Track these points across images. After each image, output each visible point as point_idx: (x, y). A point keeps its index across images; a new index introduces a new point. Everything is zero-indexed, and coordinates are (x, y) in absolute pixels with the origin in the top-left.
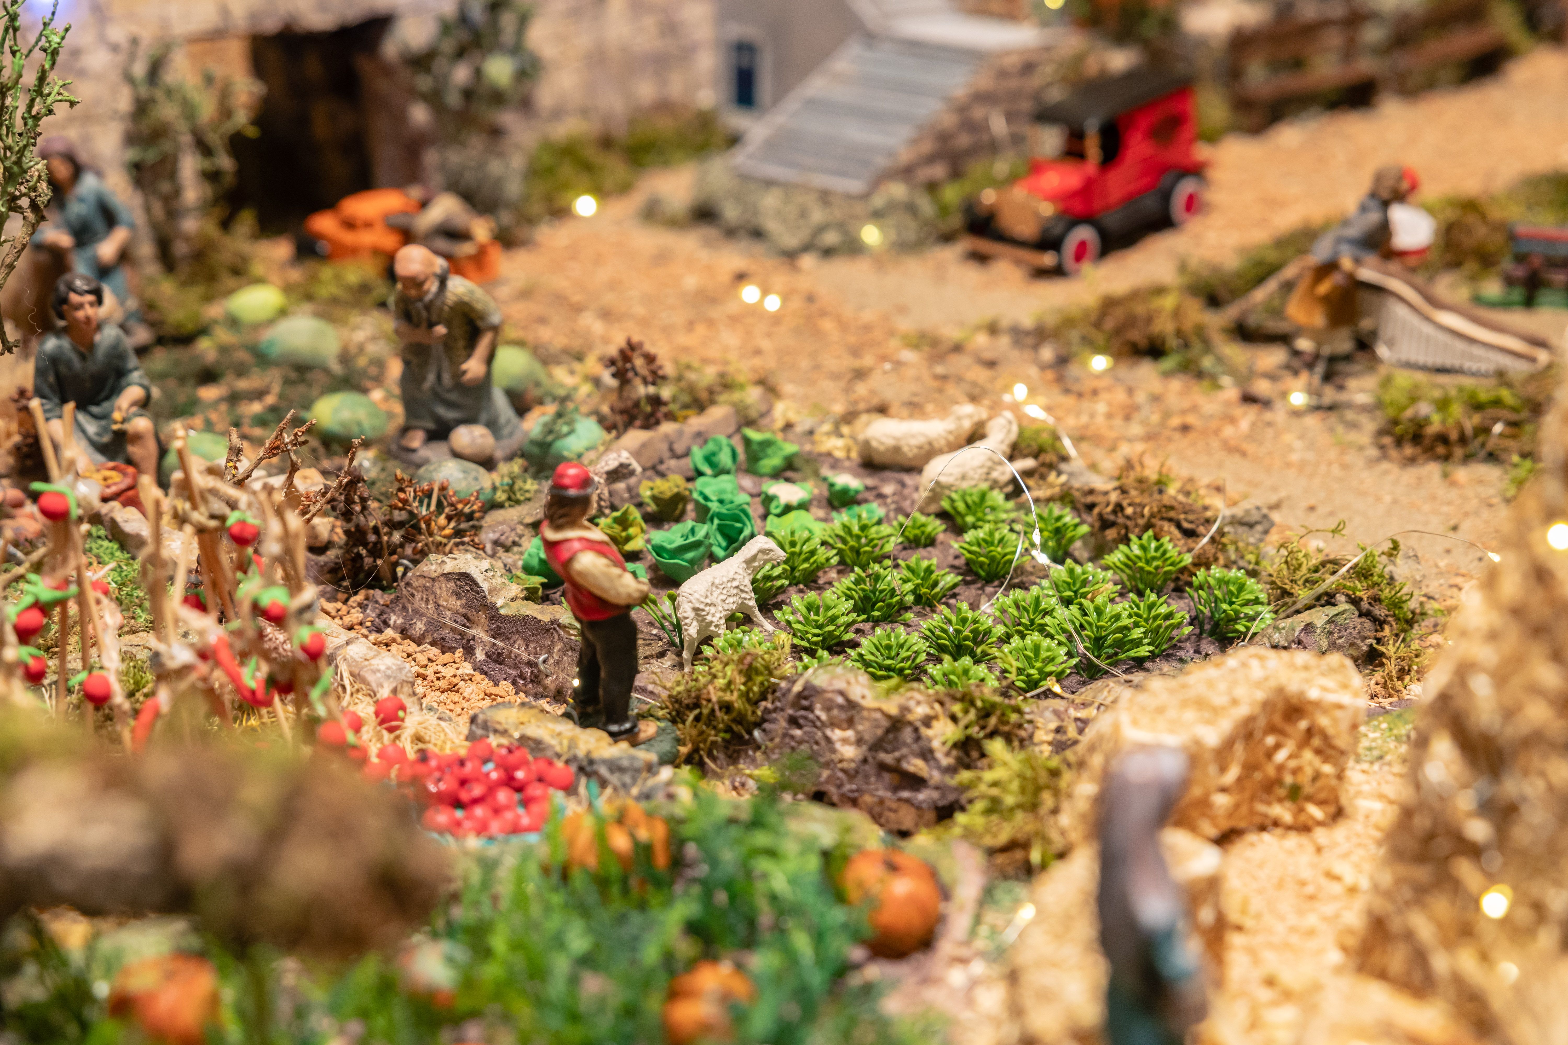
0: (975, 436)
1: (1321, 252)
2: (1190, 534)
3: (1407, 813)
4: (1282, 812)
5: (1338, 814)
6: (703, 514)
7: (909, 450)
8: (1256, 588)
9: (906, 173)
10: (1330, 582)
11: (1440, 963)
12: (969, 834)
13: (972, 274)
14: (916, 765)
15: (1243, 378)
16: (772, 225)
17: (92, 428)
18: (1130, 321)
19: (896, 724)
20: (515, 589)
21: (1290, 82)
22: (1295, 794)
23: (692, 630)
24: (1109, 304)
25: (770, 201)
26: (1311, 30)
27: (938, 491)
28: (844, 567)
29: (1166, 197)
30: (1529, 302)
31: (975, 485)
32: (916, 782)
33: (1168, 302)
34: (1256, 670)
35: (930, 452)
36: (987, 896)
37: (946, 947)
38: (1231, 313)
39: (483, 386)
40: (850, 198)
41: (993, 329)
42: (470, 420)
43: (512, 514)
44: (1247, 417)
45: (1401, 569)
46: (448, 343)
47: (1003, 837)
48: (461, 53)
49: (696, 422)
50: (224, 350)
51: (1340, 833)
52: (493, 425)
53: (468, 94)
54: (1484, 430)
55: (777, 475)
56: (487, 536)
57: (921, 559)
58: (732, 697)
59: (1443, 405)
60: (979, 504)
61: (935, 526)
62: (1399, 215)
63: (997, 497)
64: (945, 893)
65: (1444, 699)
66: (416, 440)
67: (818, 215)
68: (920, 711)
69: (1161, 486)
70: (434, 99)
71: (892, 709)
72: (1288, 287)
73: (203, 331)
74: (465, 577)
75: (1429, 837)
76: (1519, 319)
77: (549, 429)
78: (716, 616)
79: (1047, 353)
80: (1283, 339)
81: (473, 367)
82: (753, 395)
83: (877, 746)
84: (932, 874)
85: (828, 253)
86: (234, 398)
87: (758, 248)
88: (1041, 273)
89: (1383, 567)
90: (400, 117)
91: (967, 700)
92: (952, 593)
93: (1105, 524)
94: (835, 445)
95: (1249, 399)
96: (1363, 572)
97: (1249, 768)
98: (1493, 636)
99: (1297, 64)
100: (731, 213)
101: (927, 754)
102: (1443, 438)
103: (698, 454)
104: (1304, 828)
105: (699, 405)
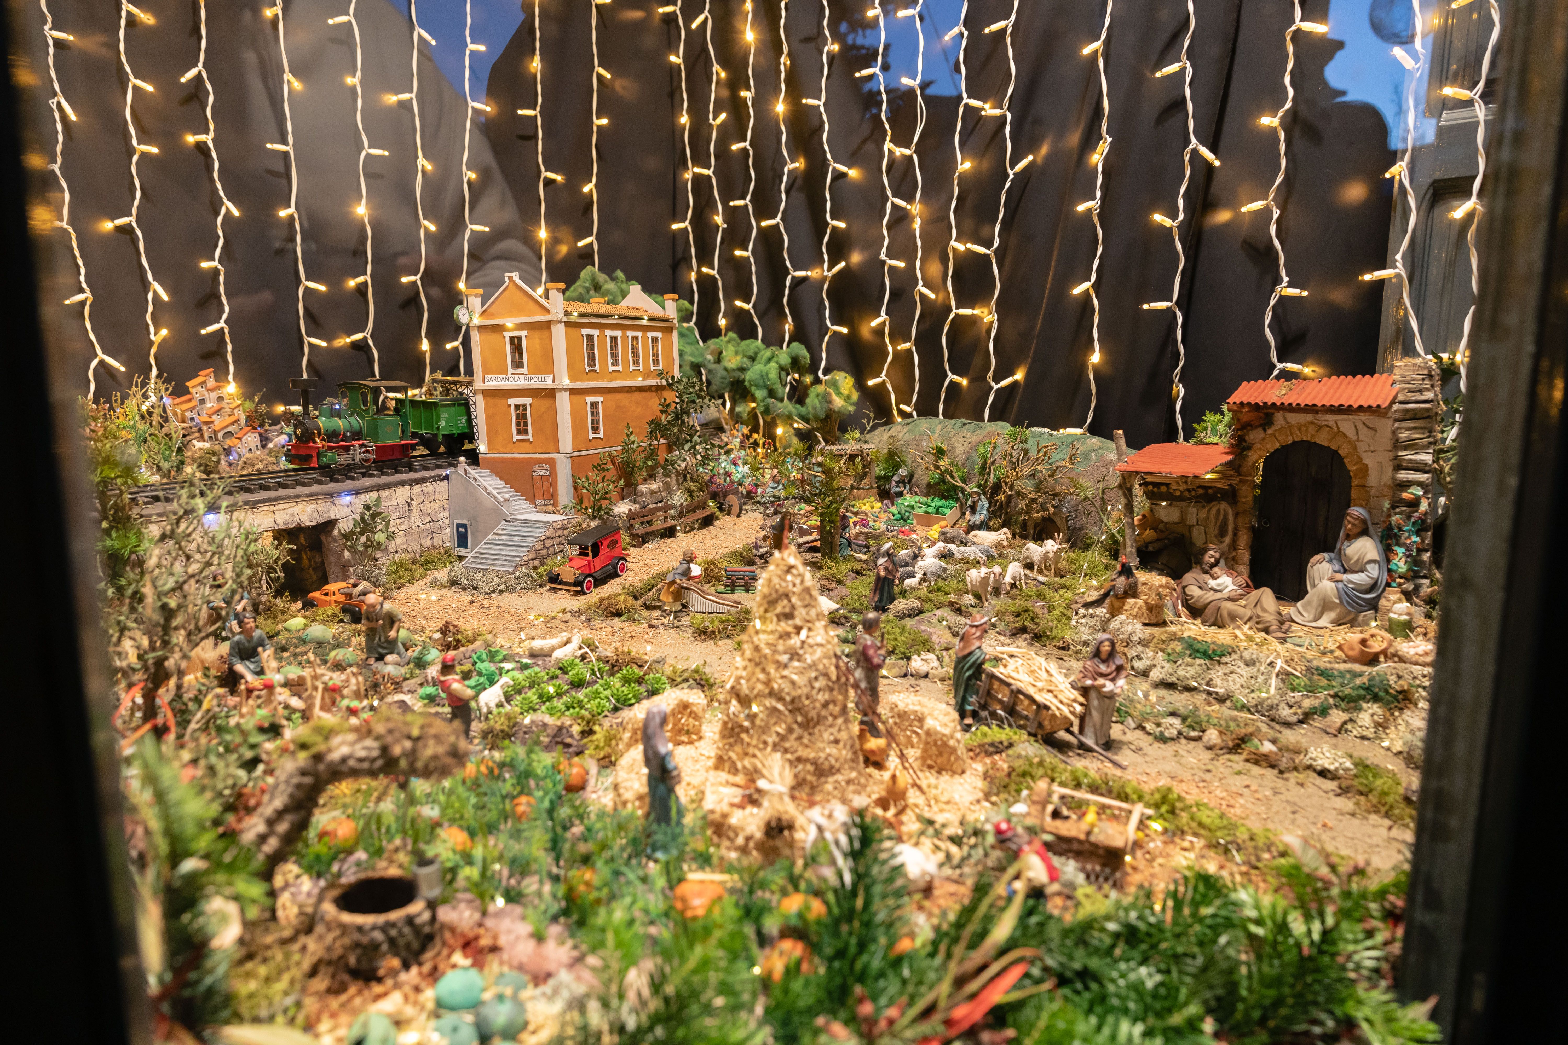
0: (568, 642)
1: (670, 578)
2: (641, 666)
3: (725, 723)
4: (684, 738)
5: (700, 738)
6: (480, 674)
7: (546, 650)
8: (664, 679)
9: (526, 563)
10: (686, 675)
11: (739, 765)
12: (591, 756)
13: (552, 595)
14: (568, 740)
15: (648, 620)
16: (480, 584)
17: (252, 666)
18: (610, 605)
19: (560, 728)
20: (420, 704)
21: (649, 529)
22: (688, 732)
23: (485, 710)
24: (602, 600)
25: (478, 576)
26: (653, 512)
27: (558, 660)
28: (531, 687)
29: (615, 567)
30: (733, 591)
31: (569, 658)
32: (568, 746)
33: (622, 598)
34: (673, 695)
35: (553, 649)
36: (599, 773)
37: (589, 788)
38: (640, 602)
39: (395, 641)
40: (508, 573)
41: (564, 612)
42: (391, 653)
43: (413, 681)
44: (651, 632)
45: (707, 670)
46: (383, 626)
47: (602, 754)
48: (362, 533)
49: (471, 647)
50: (287, 639)
51: (702, 743)
52: (399, 654)
53: (366, 546)
54: (725, 629)
55: (502, 661)
56: (405, 689)
57: (557, 682)
58: (505, 728)
59: (712, 622)
60: (572, 664)
61: (558, 672)
62: (692, 566)
63: (577, 661)
64: (587, 773)
65: (733, 688)
66: (372, 661)
67: (497, 580)
68: (568, 723)
69: (629, 653)
70: (352, 549)
71: (559, 723)
72: (660, 590)
73: (278, 633)
74: (403, 702)
75: (732, 729)
76: (730, 596)
77: (421, 653)
78: (492, 705)
79: (583, 618)
80: (658, 608)
81: (392, 634)
82: (489, 637)
83: (555, 736)
84: (582, 767)
85: (501, 592)
86: (295, 655)
87: (476, 593)
88: (577, 593)
89: (701, 669)
90: (340, 556)
91: (582, 718)
92: (567, 691)
93: (613, 666)
94: (519, 650)
95: (651, 626)
96: (696, 671)
97: (675, 725)
98: (745, 668)
99: (650, 523)
100: (464, 581)
101: (572, 736)
102: (713, 632)
103: (475, 657)
104: (691, 742)
105: (471, 641)
